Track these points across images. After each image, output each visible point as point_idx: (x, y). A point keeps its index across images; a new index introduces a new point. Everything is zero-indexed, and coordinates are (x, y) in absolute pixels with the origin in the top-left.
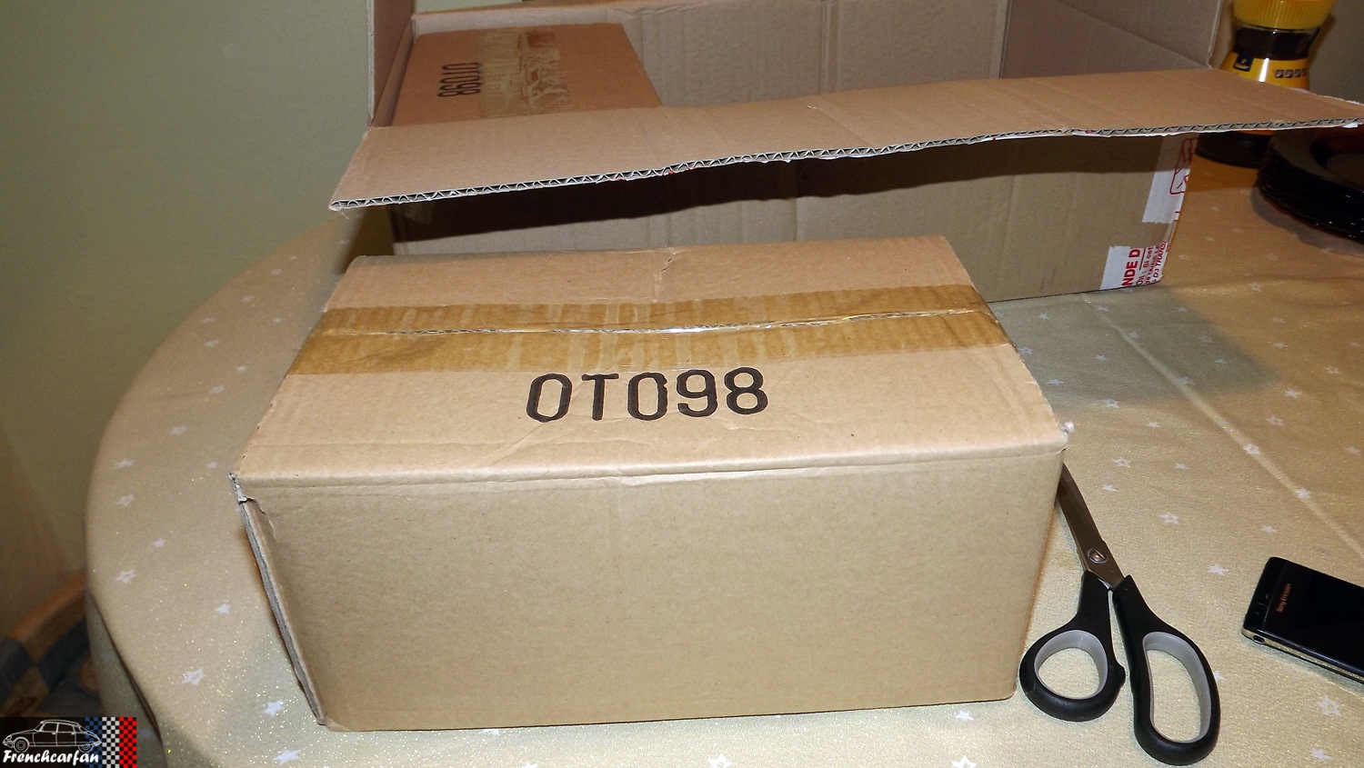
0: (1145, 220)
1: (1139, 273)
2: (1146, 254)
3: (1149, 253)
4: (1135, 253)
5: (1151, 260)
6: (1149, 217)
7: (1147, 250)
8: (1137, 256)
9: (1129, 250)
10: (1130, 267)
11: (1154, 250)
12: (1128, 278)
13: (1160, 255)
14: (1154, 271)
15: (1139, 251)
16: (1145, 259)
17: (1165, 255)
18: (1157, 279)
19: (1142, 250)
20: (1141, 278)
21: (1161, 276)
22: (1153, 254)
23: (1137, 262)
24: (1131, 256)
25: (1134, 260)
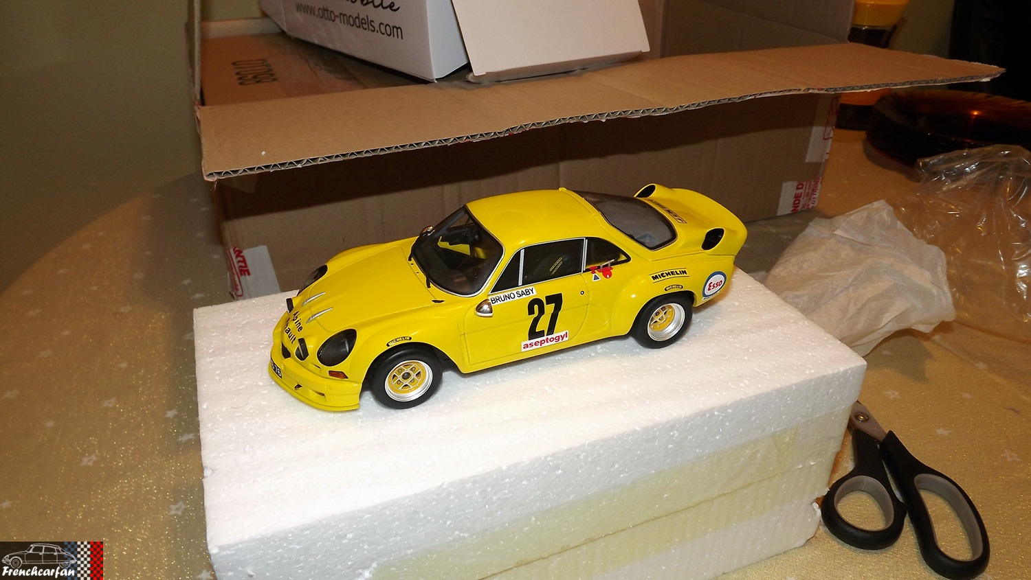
0: (807, 160)
1: (803, 201)
2: (808, 187)
3: (810, 185)
4: (800, 186)
5: (810, 191)
6: (809, 158)
7: (808, 184)
8: (802, 188)
9: (795, 184)
10: (797, 197)
11: (813, 183)
12: (795, 205)
13: (816, 187)
14: (812, 200)
15: (802, 185)
16: (807, 190)
17: (819, 187)
18: (815, 205)
19: (805, 183)
20: (804, 205)
21: (817, 203)
22: (812, 187)
23: (801, 193)
24: (798, 188)
25: (799, 191)
